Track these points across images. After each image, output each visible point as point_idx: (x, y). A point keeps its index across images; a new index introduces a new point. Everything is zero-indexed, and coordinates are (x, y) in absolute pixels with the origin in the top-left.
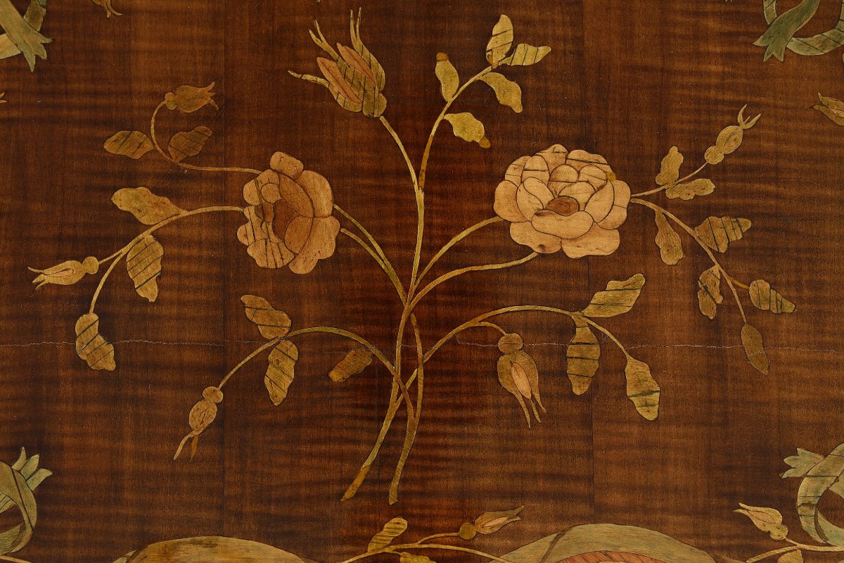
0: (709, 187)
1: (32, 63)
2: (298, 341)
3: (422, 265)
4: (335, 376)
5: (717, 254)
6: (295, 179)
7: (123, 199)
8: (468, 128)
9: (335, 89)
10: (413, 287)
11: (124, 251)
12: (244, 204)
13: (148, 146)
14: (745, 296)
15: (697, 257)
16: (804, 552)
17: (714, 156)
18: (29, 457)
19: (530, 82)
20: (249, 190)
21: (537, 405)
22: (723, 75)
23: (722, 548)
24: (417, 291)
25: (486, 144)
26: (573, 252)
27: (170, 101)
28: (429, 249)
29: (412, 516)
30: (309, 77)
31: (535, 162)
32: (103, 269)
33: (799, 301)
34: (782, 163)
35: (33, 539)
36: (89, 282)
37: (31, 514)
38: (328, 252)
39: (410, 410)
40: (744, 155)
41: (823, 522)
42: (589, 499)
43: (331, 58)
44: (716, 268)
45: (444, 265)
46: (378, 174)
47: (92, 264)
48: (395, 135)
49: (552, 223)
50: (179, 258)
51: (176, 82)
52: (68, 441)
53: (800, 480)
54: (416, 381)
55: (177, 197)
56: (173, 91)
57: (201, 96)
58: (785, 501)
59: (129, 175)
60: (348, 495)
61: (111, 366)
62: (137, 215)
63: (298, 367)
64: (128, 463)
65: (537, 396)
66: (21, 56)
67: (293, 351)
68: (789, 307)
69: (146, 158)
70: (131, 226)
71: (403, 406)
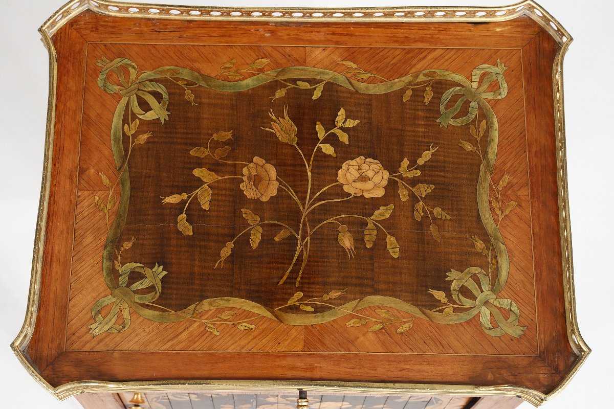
0: (418, 173)
1: (163, 121)
2: (261, 226)
3: (310, 199)
4: (276, 239)
5: (421, 197)
6: (262, 167)
7: (197, 172)
8: (328, 149)
9: (278, 135)
10: (306, 207)
11: (197, 191)
12: (243, 175)
13: (207, 153)
14: (432, 213)
15: (414, 198)
16: (454, 307)
17: (421, 161)
18: (159, 266)
19: (352, 133)
20: (245, 170)
21: (353, 252)
22: (425, 132)
23: (423, 306)
24: (308, 209)
25: (335, 155)
26: (367, 196)
27: (215, 137)
28: (313, 193)
29: (305, 291)
30: (268, 129)
31: (353, 162)
32: (188, 198)
33: (452, 215)
34: (446, 165)
35: (160, 296)
36: (183, 203)
37: (159, 287)
38: (275, 193)
39: (305, 252)
40: (432, 162)
41: (461, 297)
42: (372, 286)
43: (276, 123)
44: (421, 203)
45: (319, 199)
46: (294, 165)
47: (184, 196)
48: (300, 151)
49: (359, 185)
50: (218, 195)
51: (217, 130)
52: (174, 261)
53: (452, 281)
54: (307, 242)
55: (216, 171)
56: (217, 133)
57: (228, 135)
58: (446, 288)
59: (199, 164)
60: (281, 283)
61: (191, 233)
62: (202, 178)
63: (262, 235)
64: (197, 269)
65: (353, 249)
66: (159, 119)
67: (261, 230)
68: (449, 217)
69: (206, 157)
70: (199, 182)
71: (302, 250)
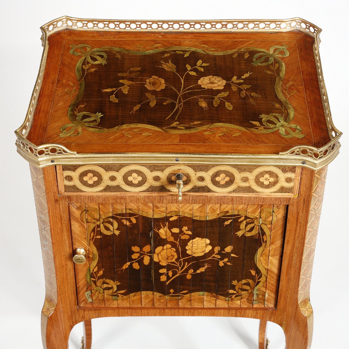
0: (243, 81)
1: (104, 64)
2: (156, 99)
3: (183, 90)
4: (164, 104)
5: (244, 89)
6: (157, 79)
7: (121, 81)
8: (193, 73)
9: (165, 68)
10: (181, 93)
11: (121, 87)
12: (146, 82)
13: (127, 75)
14: (250, 95)
15: (240, 90)
16: (264, 128)
17: (243, 77)
18: (99, 113)
19: (205, 68)
20: (147, 80)
21: (207, 108)
22: (245, 68)
23: (246, 127)
24: (182, 93)
25: (197, 75)
26: (214, 89)
27: (131, 69)
28: (184, 88)
29: (180, 122)
30: (160, 67)
31: (207, 78)
32: (116, 90)
33: (262, 95)
34: (257, 78)
35: (99, 124)
36: (113, 92)
37: (99, 120)
38: (164, 88)
39: (180, 108)
40: (250, 77)
41: (268, 124)
42: (218, 120)
43: (165, 64)
44: (244, 91)
45: (188, 90)
46: (174, 79)
47: (114, 89)
48: (178, 74)
49: (210, 85)
50: (132, 89)
51: (133, 67)
52: (107, 111)
53: (263, 118)
54: (181, 104)
55: (132, 81)
56: (132, 68)
57: (139, 69)
58: (260, 121)
59: (123, 78)
60: (167, 118)
61: (117, 102)
62: (124, 83)
63: (156, 102)
64: (120, 114)
65: (207, 107)
66: (102, 64)
67: (156, 100)
68: (259, 96)
69: (126, 76)
70: (123, 84)
71: (179, 107)
